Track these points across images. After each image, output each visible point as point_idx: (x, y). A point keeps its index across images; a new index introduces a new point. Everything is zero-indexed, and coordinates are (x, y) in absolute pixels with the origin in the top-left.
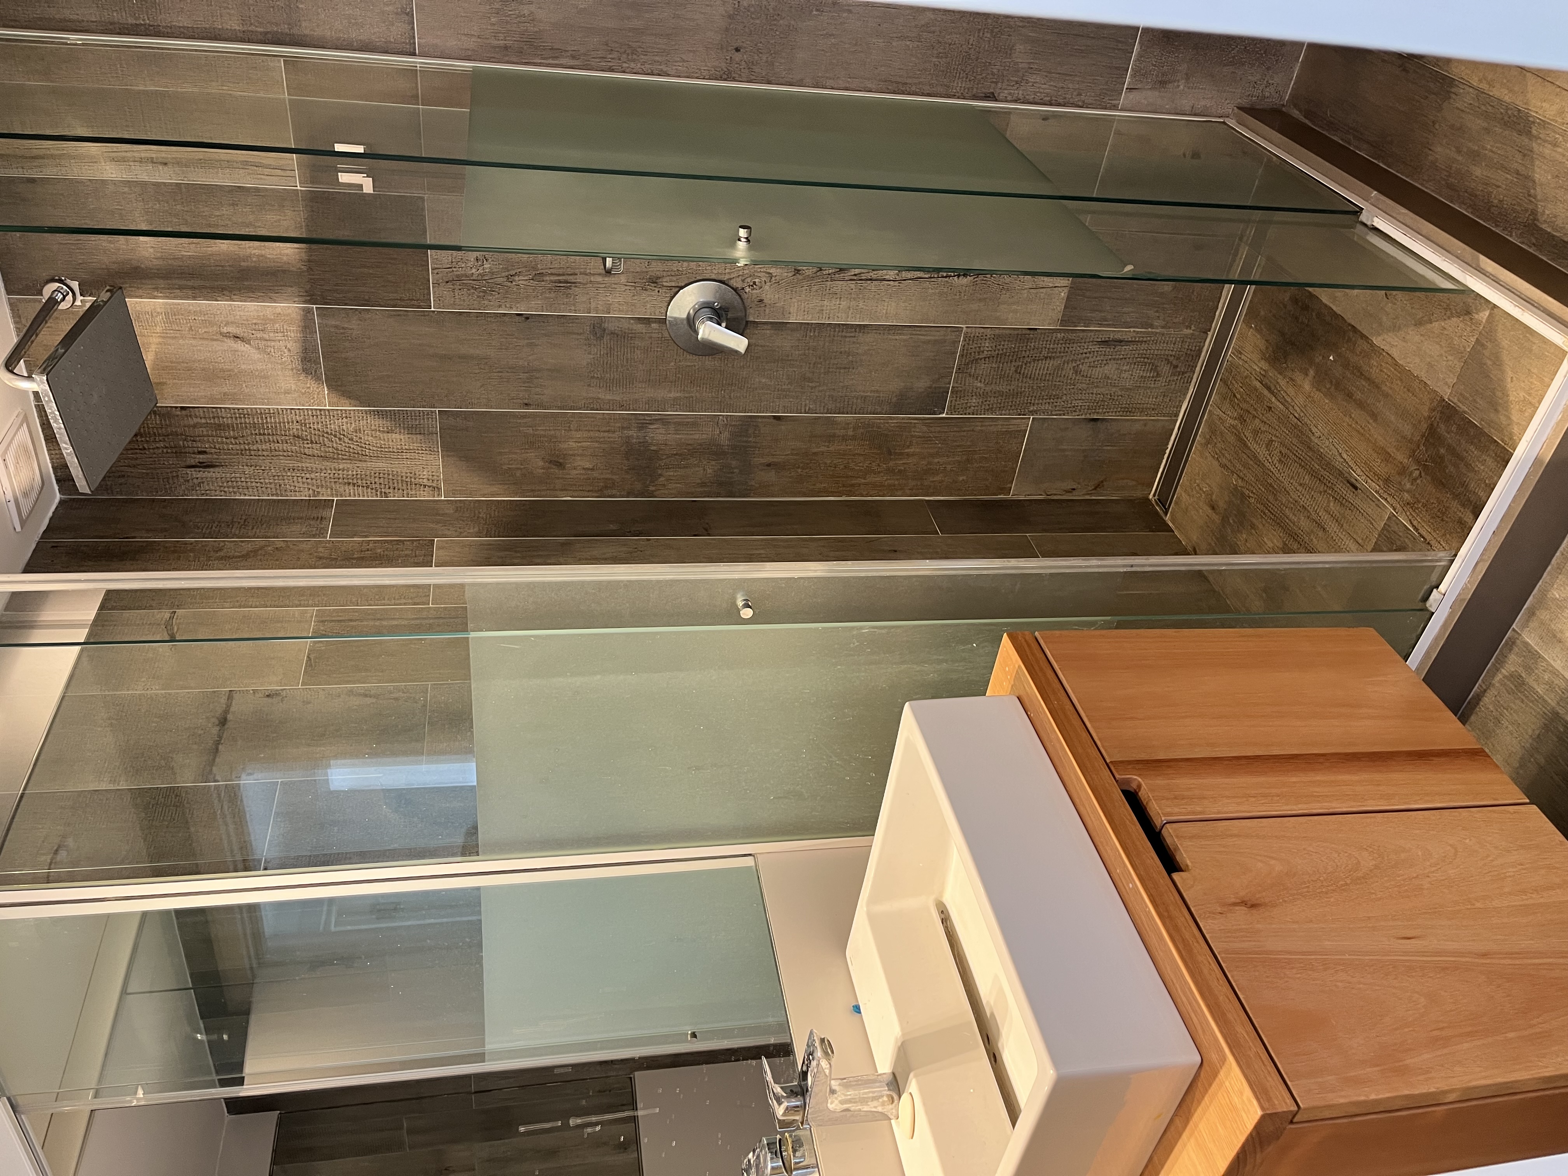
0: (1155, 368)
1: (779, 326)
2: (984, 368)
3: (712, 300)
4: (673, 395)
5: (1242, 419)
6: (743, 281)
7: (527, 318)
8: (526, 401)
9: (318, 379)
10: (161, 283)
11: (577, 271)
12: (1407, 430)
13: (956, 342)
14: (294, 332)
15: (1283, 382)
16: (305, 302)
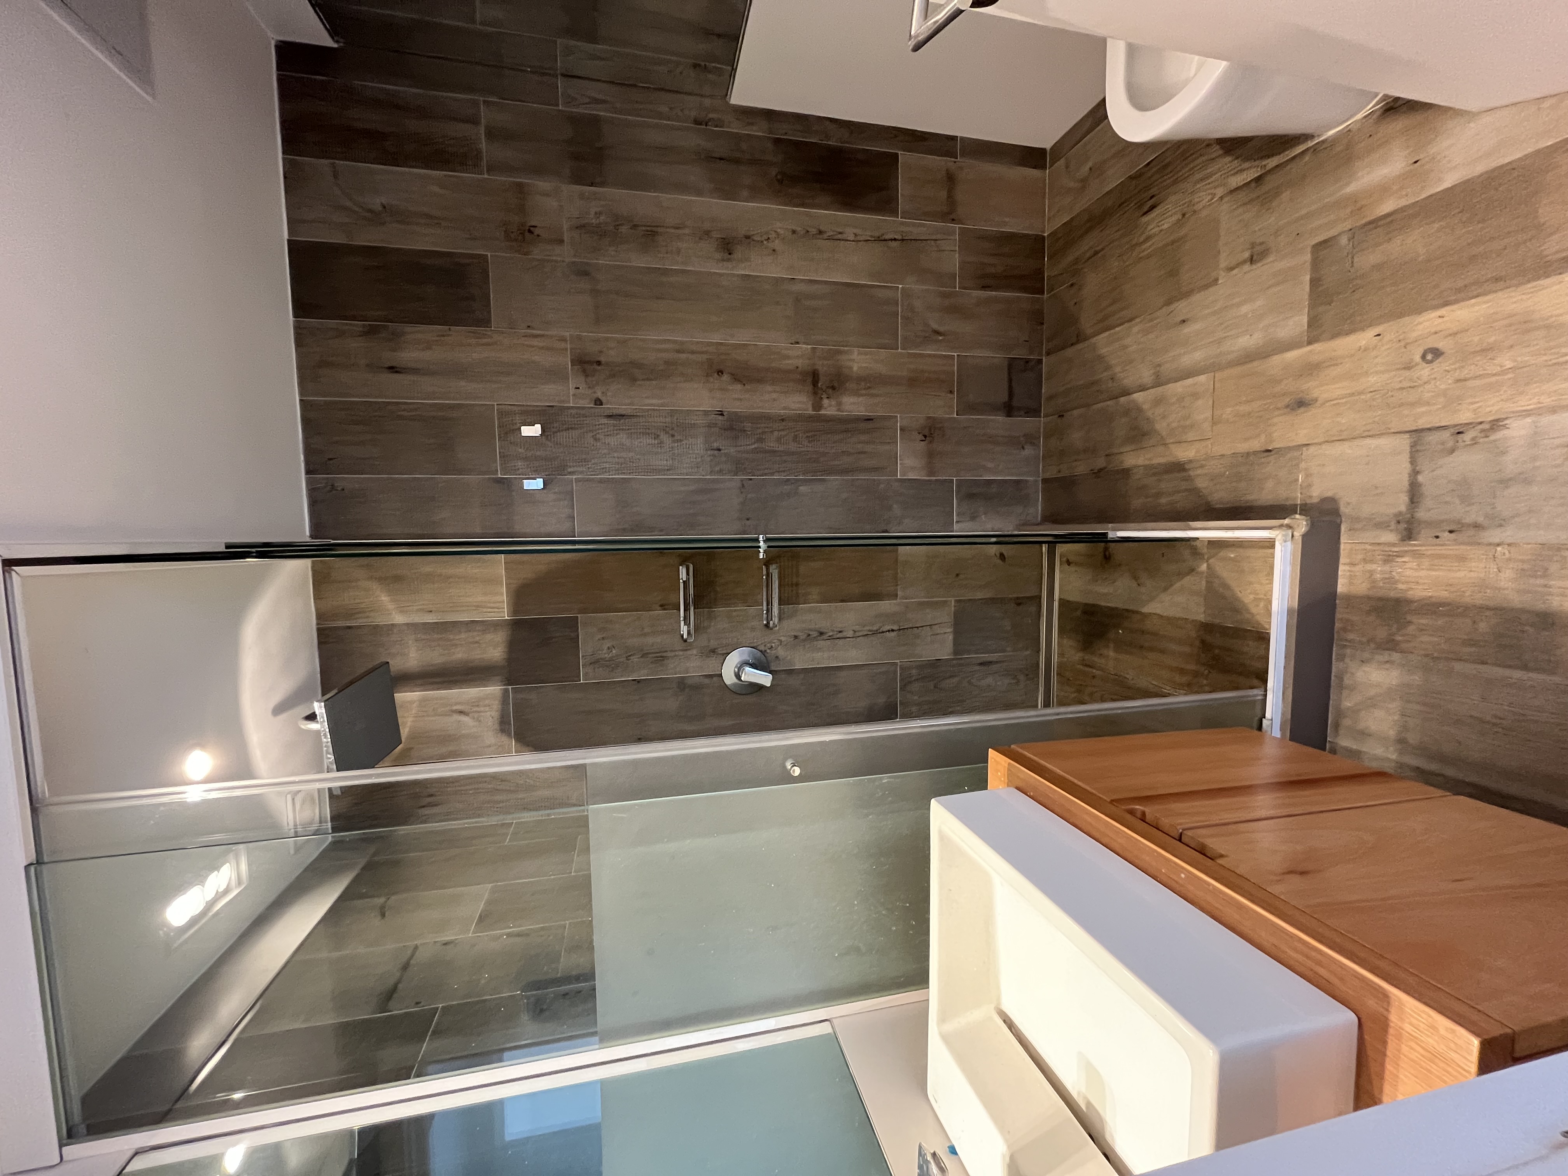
0: (1015, 677)
1: (790, 672)
2: (915, 687)
3: (748, 659)
4: (731, 723)
5: (1079, 691)
6: (765, 646)
7: (638, 682)
8: (639, 737)
9: (509, 735)
10: (419, 682)
11: (668, 649)
12: (1187, 649)
13: (895, 672)
14: (496, 705)
15: (1096, 659)
16: (504, 685)
